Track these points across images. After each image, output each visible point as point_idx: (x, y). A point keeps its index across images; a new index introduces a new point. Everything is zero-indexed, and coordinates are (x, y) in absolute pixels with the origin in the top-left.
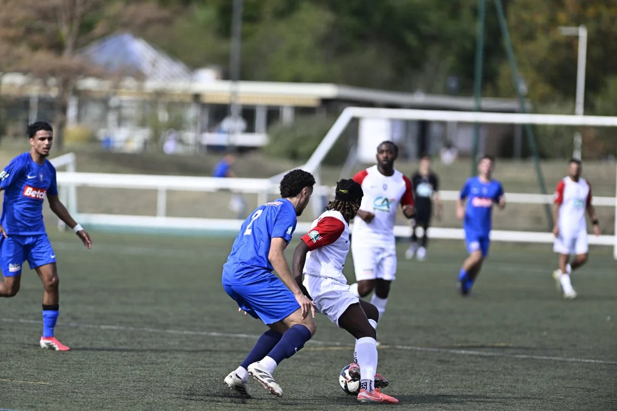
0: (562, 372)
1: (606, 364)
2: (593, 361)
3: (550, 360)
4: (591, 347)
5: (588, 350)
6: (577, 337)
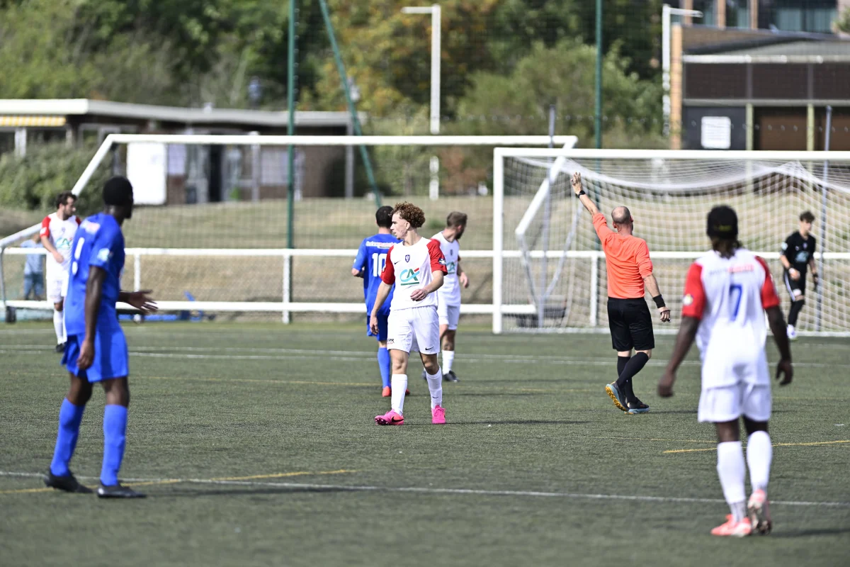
0: (427, 510)
1: (489, 495)
2: (470, 491)
3: (411, 492)
4: (467, 470)
5: (463, 475)
6: (445, 455)
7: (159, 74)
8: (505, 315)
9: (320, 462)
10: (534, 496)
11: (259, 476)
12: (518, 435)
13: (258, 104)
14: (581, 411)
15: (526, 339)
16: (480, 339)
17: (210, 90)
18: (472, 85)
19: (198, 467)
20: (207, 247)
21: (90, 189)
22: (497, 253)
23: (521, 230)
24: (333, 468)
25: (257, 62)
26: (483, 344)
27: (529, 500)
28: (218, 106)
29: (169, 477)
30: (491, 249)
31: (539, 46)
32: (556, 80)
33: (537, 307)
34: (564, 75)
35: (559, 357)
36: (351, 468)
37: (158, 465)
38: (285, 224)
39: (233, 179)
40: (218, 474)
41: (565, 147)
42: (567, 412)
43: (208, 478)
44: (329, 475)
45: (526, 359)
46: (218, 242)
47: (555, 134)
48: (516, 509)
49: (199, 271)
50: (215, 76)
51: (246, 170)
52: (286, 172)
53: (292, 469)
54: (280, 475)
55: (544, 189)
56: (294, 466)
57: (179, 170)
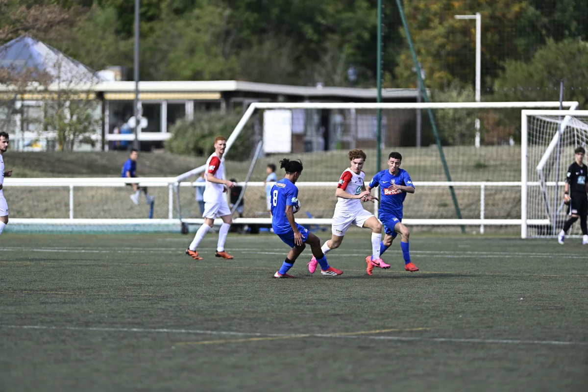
0: (481, 353)
1: (524, 344)
2: (510, 341)
3: (469, 342)
4: (507, 328)
5: (505, 331)
6: (492, 318)
7: (284, 63)
8: (529, 226)
9: (405, 323)
10: (555, 345)
11: (363, 332)
12: (542, 305)
13: (354, 84)
14: (585, 289)
15: (544, 243)
16: (513, 242)
17: (320, 75)
18: (503, 69)
19: (320, 326)
20: (320, 180)
21: (238, 143)
22: (524, 184)
23: (540, 167)
24: (413, 327)
25: (353, 55)
26: (514, 246)
27: (552, 348)
28: (326, 84)
29: (301, 333)
30: (520, 180)
31: (550, 41)
32: (562, 65)
33: (550, 221)
34: (567, 62)
35: (568, 254)
36: (427, 327)
37: (292, 325)
38: (375, 165)
39: (338, 136)
40: (334, 331)
41: (571, 109)
42: (575, 290)
43: (327, 333)
44: (411, 332)
45: (545, 255)
46: (329, 177)
47: (563, 100)
48: (543, 352)
49: (315, 198)
50: (324, 64)
51: (346, 129)
52: (376, 129)
53: (385, 328)
54: (378, 331)
55: (556, 138)
56: (386, 325)
57: (300, 129)
